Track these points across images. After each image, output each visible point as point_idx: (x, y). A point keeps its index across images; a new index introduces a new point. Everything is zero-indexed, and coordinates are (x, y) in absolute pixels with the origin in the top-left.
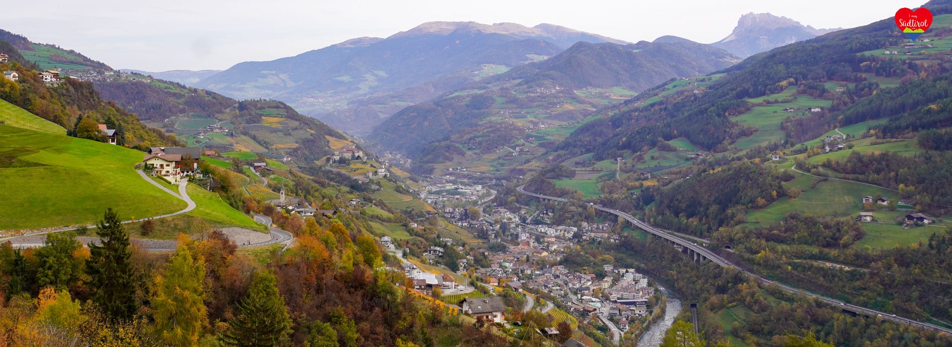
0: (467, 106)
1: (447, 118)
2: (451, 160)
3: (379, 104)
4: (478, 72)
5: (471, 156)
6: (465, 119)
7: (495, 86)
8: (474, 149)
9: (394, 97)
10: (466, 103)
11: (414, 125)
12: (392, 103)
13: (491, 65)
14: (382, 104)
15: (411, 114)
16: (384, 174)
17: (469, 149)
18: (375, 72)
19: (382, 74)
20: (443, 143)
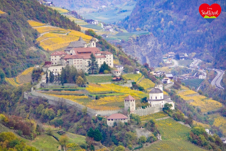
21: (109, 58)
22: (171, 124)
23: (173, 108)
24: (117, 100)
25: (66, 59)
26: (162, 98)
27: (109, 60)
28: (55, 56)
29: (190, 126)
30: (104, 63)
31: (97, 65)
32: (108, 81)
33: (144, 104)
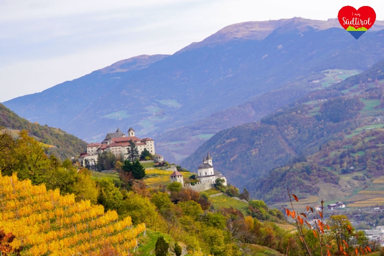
0: (317, 118)
1: (287, 140)
2: (315, 192)
3: (172, 141)
4: (318, 81)
5: (349, 182)
6: (318, 138)
7: (352, 91)
8: (353, 171)
9: (194, 129)
10: (315, 114)
11: (235, 157)
12: (193, 138)
13: (336, 70)
14: (176, 140)
15: (228, 141)
16: (213, 179)
17: (345, 172)
18: (162, 102)
19: (173, 103)
20: (299, 165)
21: (150, 145)
22: (225, 200)
23: (225, 184)
24: (161, 180)
25: (103, 149)
26: (213, 174)
27: (150, 147)
28: (92, 147)
29: (247, 201)
30: (145, 149)
31: (137, 152)
32: (150, 167)
33: (193, 181)
